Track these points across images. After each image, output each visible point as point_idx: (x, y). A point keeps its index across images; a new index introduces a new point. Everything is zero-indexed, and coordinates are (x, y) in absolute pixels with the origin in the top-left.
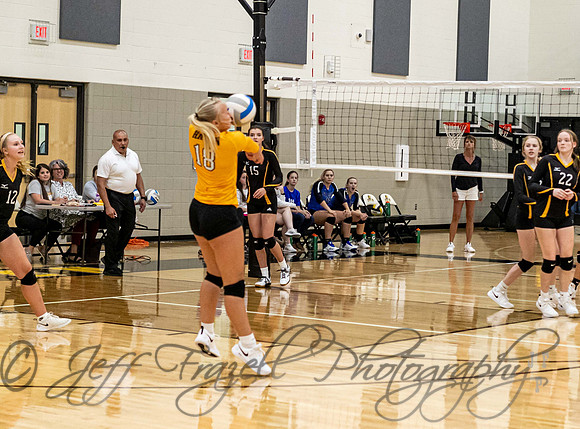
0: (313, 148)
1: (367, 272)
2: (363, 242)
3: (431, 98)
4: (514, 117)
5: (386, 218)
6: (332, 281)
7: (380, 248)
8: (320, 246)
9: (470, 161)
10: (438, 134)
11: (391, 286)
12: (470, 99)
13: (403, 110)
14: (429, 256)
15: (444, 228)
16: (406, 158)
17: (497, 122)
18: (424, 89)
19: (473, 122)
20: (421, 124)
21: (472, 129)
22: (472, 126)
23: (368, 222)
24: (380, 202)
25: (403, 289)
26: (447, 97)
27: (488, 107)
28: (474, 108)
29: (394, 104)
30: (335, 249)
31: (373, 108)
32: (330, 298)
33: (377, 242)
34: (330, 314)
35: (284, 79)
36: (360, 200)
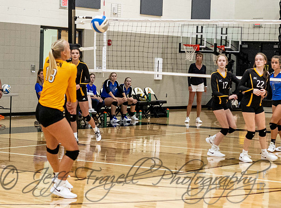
0: (104, 60)
1: (137, 135)
2: (134, 117)
3: (176, 29)
4: (226, 42)
5: (149, 102)
6: (115, 140)
7: (144, 120)
8: (108, 119)
9: (199, 68)
10: (180, 52)
11: (151, 143)
12: (200, 31)
13: (159, 36)
14: (174, 125)
15: (184, 108)
16: (161, 66)
17: (216, 44)
18: (172, 24)
19: (201, 44)
20: (169, 45)
21: (201, 49)
22: (200, 47)
23: (137, 104)
24: (145, 92)
25: (158, 145)
26: (185, 29)
27: (210, 35)
28: (202, 36)
29: (153, 33)
30: (118, 121)
31: (140, 35)
32: (114, 151)
33: (143, 117)
34: (114, 160)
35: (86, 18)
36: (133, 91)
